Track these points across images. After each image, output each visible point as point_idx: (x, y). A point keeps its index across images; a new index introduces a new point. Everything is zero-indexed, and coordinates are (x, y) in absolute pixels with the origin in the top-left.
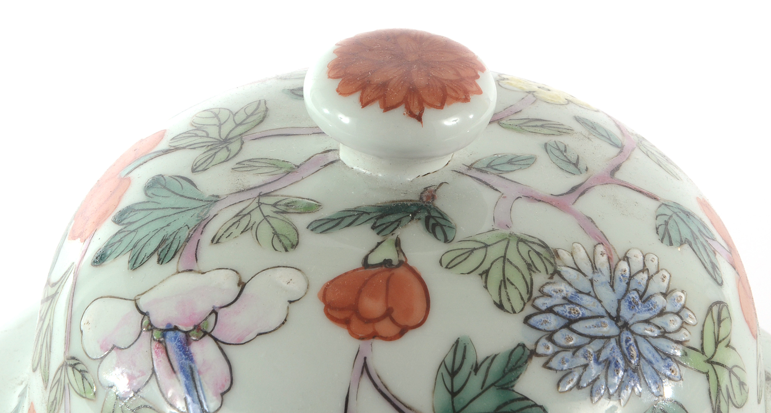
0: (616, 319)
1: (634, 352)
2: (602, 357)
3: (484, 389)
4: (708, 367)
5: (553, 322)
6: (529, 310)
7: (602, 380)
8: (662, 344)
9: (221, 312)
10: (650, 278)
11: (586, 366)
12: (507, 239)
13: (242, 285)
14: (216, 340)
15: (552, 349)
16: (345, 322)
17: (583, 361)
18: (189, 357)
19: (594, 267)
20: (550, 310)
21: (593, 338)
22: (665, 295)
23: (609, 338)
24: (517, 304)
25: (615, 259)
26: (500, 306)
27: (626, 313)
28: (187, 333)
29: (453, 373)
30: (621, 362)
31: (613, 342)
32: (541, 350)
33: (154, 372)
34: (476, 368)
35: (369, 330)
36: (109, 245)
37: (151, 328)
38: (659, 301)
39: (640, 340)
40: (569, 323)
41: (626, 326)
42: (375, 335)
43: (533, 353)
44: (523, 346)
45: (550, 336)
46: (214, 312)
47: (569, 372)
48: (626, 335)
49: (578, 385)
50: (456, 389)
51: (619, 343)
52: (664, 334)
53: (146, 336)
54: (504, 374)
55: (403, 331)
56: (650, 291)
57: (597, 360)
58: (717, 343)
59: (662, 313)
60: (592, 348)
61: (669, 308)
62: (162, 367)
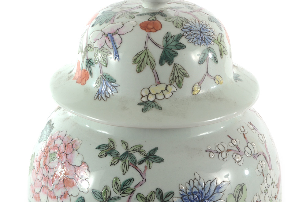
0: (200, 31)
1: (204, 37)
2: (197, 37)
3: (173, 41)
4: (219, 44)
5: (187, 30)
6: (182, 28)
7: (197, 41)
8: (209, 37)
9: (119, 30)
10: (207, 26)
11: (193, 39)
12: (178, 17)
13: (123, 25)
14: (118, 34)
15: (187, 35)
16: (145, 29)
17: (193, 38)
18: (113, 38)
19: (195, 22)
20: (186, 28)
21: (195, 34)
22: (210, 29)
23: (198, 34)
24: (180, 27)
25: (200, 22)
26: (176, 27)
27: (202, 30)
28: (112, 34)
29: (167, 38)
30: (201, 39)
31: (199, 35)
32: (184, 35)
33: (106, 42)
34: (171, 37)
35: (150, 30)
36: (95, 23)
37: (105, 34)
38: (209, 30)
39: (205, 36)
40: (190, 31)
41: (202, 32)
42: (151, 31)
43: (183, 35)
44: (181, 34)
45: (186, 33)
46: (118, 29)
47: (190, 39)
48: (202, 34)
49: (192, 42)
50: (167, 41)
51: (200, 35)
52: (210, 35)
53: (104, 36)
54: (177, 39)
55: (156, 31)
56: (207, 28)
57: (196, 38)
58: (221, 40)
59: (209, 32)
60: (195, 35)
61: (211, 31)
62: (107, 41)
